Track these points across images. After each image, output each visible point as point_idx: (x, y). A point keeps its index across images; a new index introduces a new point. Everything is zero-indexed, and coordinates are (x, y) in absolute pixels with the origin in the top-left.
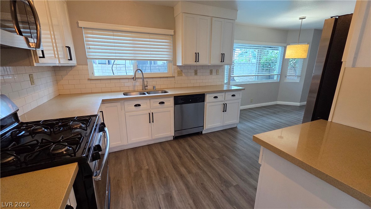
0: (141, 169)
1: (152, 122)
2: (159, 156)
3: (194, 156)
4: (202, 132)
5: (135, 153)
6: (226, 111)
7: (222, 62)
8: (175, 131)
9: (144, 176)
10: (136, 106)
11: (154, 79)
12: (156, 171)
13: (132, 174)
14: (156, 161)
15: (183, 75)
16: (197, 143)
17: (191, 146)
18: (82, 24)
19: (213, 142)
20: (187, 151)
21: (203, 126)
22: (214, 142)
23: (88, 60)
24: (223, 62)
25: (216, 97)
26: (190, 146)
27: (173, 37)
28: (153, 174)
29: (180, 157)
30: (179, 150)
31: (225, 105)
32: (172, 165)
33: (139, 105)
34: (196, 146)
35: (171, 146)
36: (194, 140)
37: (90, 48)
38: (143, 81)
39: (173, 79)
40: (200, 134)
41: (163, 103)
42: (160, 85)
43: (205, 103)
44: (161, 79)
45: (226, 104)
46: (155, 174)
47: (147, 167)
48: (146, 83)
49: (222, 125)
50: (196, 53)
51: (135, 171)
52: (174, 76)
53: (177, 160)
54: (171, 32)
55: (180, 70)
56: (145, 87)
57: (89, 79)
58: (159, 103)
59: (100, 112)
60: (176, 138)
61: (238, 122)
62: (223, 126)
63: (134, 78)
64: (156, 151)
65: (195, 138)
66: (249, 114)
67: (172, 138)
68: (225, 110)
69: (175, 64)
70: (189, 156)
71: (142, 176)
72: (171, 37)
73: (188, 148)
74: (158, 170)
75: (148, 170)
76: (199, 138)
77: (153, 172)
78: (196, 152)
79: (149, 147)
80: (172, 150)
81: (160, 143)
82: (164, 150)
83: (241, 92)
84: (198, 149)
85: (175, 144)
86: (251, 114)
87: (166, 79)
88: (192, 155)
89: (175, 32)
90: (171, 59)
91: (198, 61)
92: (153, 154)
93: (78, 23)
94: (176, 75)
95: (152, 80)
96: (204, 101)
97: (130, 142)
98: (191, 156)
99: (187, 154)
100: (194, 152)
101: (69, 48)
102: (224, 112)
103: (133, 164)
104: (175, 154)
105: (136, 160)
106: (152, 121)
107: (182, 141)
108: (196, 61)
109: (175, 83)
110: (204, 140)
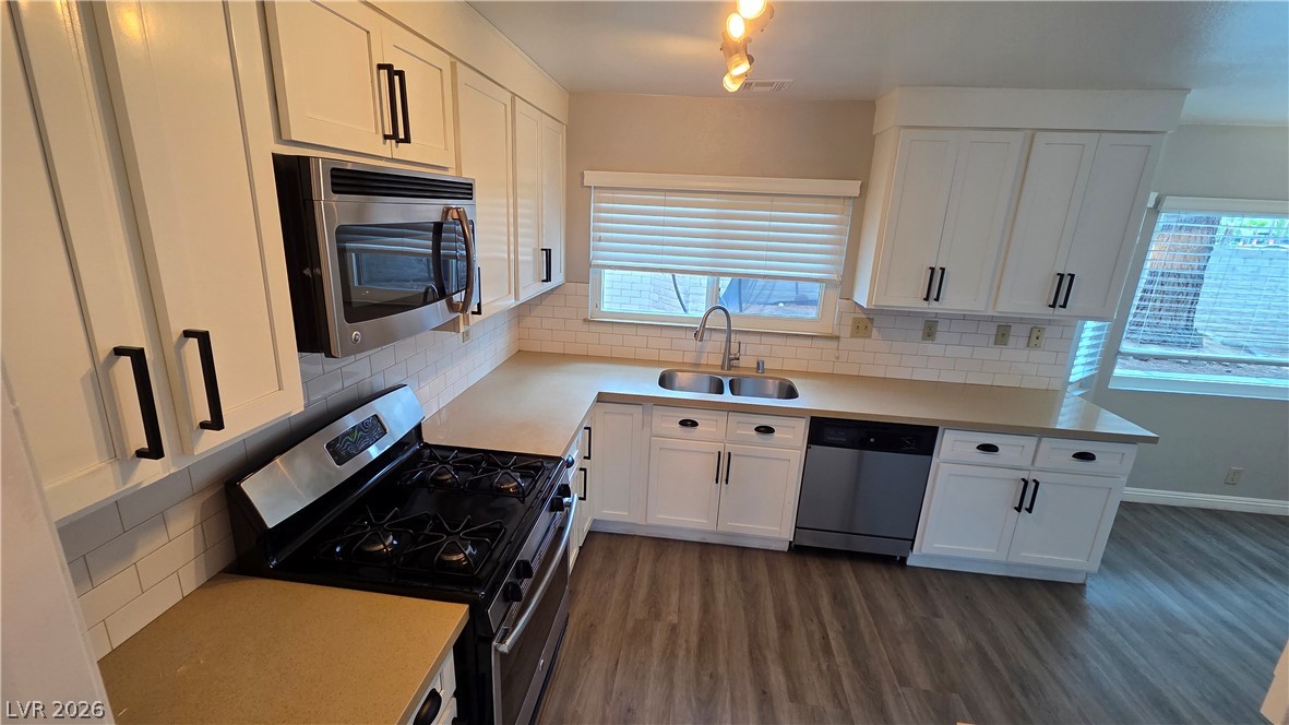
0: (657, 616)
1: (724, 482)
2: (720, 596)
3: (833, 643)
4: (904, 560)
5: (657, 558)
6: (1030, 510)
7: (1053, 306)
8: (796, 527)
9: (658, 641)
10: (684, 423)
11: (765, 339)
12: (694, 640)
13: (630, 624)
14: (706, 607)
15: (875, 332)
16: (868, 596)
17: (839, 599)
18: (591, 178)
19: (936, 615)
20: (818, 612)
21: (913, 541)
22: (942, 617)
23: (591, 270)
24: (1064, 306)
25: (988, 448)
26: (835, 598)
27: (859, 204)
28: (684, 647)
29: (785, 625)
30: (793, 602)
31: (1032, 486)
32: (750, 646)
33: (694, 424)
34: (860, 606)
35: (771, 569)
36: (859, 581)
37: (600, 240)
38: (729, 341)
39: (833, 344)
40: (895, 562)
41: (768, 430)
42: (782, 358)
43: (935, 460)
44: (790, 341)
45: (1037, 484)
46: (688, 650)
47: (674, 618)
48: (734, 349)
49: (1004, 559)
50: (933, 269)
51: (641, 617)
52: (836, 334)
53: (772, 631)
54: (853, 187)
55: (864, 316)
56: (730, 360)
57: (585, 320)
58: (757, 429)
59: (586, 428)
60: (796, 549)
61: (1095, 566)
62: (1007, 565)
63: (699, 334)
64: (719, 571)
65: (872, 574)
66: (1193, 540)
67: (785, 547)
68: (1027, 504)
69: (847, 295)
70: (817, 636)
71: (651, 641)
72: (851, 202)
73: (825, 602)
74: (701, 640)
75: (674, 629)
76: (887, 577)
77: (687, 641)
78: (851, 633)
79: (706, 550)
80: (769, 589)
81: (742, 550)
82: (744, 578)
83: (1131, 451)
84: (862, 623)
85: (788, 574)
86: (1201, 545)
87: (808, 342)
88: (831, 635)
89: (864, 188)
90: (834, 277)
91: (937, 299)
92: (707, 583)
93: (582, 176)
94: (846, 331)
95: (756, 339)
96: (930, 453)
97: (651, 521)
98: (825, 637)
99: (814, 627)
100: (843, 627)
101: (548, 252)
102: (1019, 509)
103: (642, 593)
104: (775, 606)
105: (655, 583)
106: (724, 478)
107: (815, 567)
108: (927, 299)
109: (838, 358)
110: (899, 595)
